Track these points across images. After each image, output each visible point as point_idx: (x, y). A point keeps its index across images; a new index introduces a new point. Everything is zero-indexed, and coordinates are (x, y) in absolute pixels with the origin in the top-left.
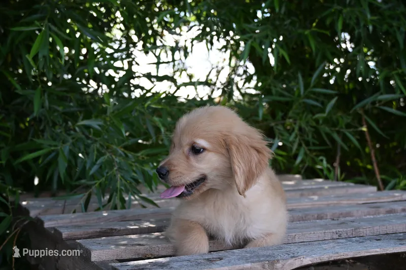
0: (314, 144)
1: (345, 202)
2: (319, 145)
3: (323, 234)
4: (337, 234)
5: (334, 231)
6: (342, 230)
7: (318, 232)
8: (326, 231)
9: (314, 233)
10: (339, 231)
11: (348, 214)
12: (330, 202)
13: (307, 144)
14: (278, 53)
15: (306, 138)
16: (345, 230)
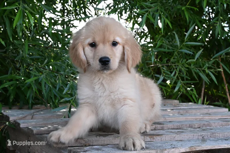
0: (187, 79)
1: (207, 118)
2: (191, 80)
3: (193, 136)
4: (201, 136)
5: (199, 134)
6: (204, 134)
7: (190, 135)
8: (194, 134)
9: (187, 135)
10: (202, 135)
11: (209, 125)
12: (197, 117)
13: (183, 79)
14: (165, 21)
15: (182, 75)
16: (206, 134)
